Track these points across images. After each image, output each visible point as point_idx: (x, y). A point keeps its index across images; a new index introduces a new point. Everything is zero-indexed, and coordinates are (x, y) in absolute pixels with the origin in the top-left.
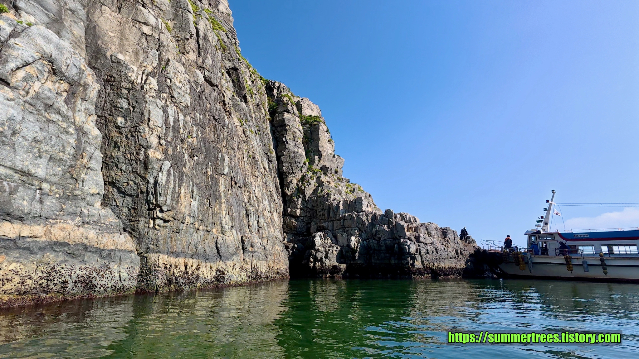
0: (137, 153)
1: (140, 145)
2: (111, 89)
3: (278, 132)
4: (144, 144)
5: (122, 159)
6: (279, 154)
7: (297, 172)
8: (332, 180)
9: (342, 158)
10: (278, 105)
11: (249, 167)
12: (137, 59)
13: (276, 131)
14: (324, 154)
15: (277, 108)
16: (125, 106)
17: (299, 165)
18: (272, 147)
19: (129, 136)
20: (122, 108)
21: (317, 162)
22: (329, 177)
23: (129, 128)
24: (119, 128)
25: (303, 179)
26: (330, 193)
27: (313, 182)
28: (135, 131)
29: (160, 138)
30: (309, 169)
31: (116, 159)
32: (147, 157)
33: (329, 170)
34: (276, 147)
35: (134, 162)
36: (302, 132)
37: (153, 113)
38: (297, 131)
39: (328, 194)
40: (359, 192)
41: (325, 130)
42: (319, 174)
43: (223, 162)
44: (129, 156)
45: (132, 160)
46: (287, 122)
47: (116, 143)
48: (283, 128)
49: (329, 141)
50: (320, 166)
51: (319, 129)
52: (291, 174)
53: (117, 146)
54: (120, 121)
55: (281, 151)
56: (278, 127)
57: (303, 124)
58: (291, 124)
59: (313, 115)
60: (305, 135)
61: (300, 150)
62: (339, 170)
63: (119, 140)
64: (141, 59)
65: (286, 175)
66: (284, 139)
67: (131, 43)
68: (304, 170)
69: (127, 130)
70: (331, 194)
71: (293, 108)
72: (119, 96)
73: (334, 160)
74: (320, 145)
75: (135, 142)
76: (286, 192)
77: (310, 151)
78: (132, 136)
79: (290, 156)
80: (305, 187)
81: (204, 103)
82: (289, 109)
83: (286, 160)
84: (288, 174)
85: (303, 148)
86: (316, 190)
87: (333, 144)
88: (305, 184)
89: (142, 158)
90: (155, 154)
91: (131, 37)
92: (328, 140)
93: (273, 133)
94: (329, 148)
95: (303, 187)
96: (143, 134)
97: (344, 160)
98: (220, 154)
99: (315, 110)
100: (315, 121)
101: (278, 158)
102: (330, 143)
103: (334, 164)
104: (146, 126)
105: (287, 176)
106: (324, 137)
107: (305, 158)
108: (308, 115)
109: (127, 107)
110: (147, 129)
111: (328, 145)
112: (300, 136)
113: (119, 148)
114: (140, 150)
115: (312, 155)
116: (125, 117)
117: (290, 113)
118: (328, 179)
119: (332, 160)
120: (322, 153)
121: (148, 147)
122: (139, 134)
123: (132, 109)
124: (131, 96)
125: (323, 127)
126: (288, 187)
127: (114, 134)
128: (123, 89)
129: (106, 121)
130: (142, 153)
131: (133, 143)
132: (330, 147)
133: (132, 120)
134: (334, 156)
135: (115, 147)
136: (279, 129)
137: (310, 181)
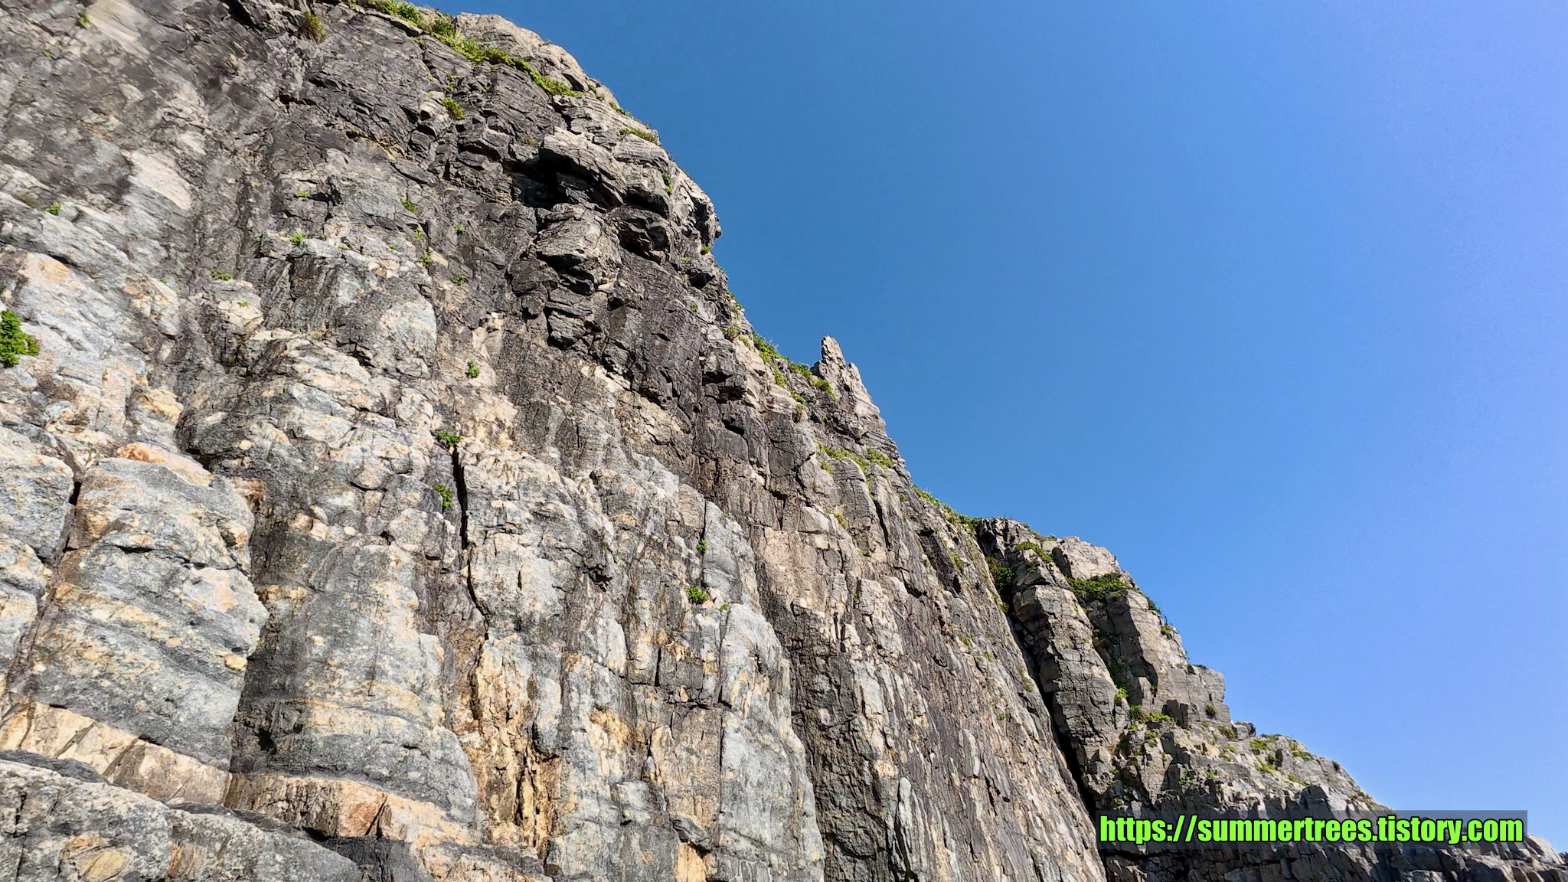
0: (859, 771)
1: (861, 755)
2: (801, 661)
3: (1030, 633)
4: (866, 752)
5: (838, 788)
6: (1047, 689)
7: (1105, 728)
8: (1207, 738)
9: (1213, 672)
10: (1014, 570)
11: (1006, 744)
12: (821, 598)
13: (1025, 632)
14: (1161, 670)
15: (1014, 577)
16: (826, 687)
17: (1105, 709)
18: (1026, 675)
19: (841, 740)
20: (822, 692)
21: (1148, 694)
22: (1198, 732)
23: (839, 727)
24: (824, 730)
25: (1125, 745)
26: (1216, 778)
27: (1156, 751)
28: (849, 730)
29: (885, 735)
30: (1134, 715)
31: (830, 788)
32: (875, 776)
33: (1190, 711)
34: (1035, 672)
35: (857, 789)
36: (1087, 621)
37: (866, 690)
38: (1076, 624)
39: (1209, 782)
40: (1299, 760)
41: (1145, 607)
42: (1165, 728)
43: (970, 751)
44: (847, 778)
45: (853, 786)
46: (1046, 607)
47: (824, 758)
48: (1042, 622)
49: (1163, 633)
50: (1162, 704)
51: (1129, 607)
52: (1091, 736)
53: (827, 764)
54: (823, 714)
55: (1050, 680)
56: (1027, 621)
57: (1084, 602)
58: (1057, 610)
59: (1102, 573)
60: (1096, 628)
61: (1096, 670)
62: (1216, 707)
63: (828, 751)
64: (826, 595)
65: (1080, 741)
66: (1050, 650)
67: (809, 572)
68: (1122, 722)
69: (837, 731)
70: (1219, 782)
71: (1051, 572)
72: (814, 671)
73: (1194, 679)
74: (1143, 646)
75: (853, 750)
76: (1090, 788)
77: (1120, 667)
78: (845, 739)
79: (1075, 689)
80: (1138, 769)
81: (916, 636)
82: (1043, 575)
83: (1069, 700)
84: (1084, 737)
85: (1101, 662)
86: (1171, 776)
87: (1178, 637)
88: (1135, 759)
89: (868, 780)
90: (886, 769)
91: (806, 564)
92: (1159, 630)
93: (1020, 637)
94: (1169, 651)
95: (1133, 768)
96: (861, 734)
97: (1221, 675)
98: (960, 734)
99: (1102, 560)
100: (1112, 590)
101: (1048, 698)
102: (1169, 637)
103: (1197, 691)
104: (861, 717)
105: (1083, 743)
106: (1148, 627)
107: (1115, 687)
108: (1089, 577)
109: (828, 688)
110: (864, 722)
111: (1164, 642)
112: (1084, 633)
113: (830, 766)
114: (861, 764)
115: (1130, 676)
116: (828, 707)
117: (1048, 583)
118: (1199, 740)
119: (1188, 683)
120: (1156, 666)
121: (872, 758)
122: (855, 734)
123: (836, 690)
124: (830, 668)
125: (1137, 602)
126: (1093, 773)
127: (820, 741)
128: (817, 658)
129: (804, 720)
130: (866, 769)
131: (850, 753)
132: (1171, 648)
133: (841, 710)
134: (1190, 671)
135: (824, 765)
136: (1031, 627)
137: (1148, 748)
